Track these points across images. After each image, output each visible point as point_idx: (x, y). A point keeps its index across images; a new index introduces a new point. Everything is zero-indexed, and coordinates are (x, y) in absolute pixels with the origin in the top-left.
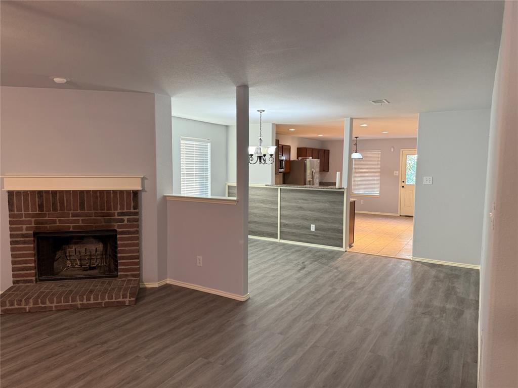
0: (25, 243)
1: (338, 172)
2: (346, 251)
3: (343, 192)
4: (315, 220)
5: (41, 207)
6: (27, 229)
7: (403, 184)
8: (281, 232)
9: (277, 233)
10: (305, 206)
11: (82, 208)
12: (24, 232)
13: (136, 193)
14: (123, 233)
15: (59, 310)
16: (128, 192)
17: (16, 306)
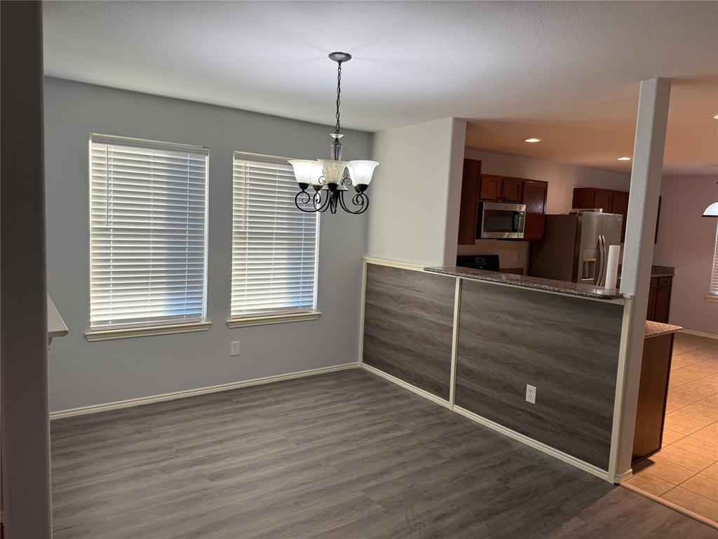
1: (611, 247)
2: (617, 485)
3: (622, 307)
4: (538, 376)
8: (457, 386)
9: (449, 388)
10: (515, 331)
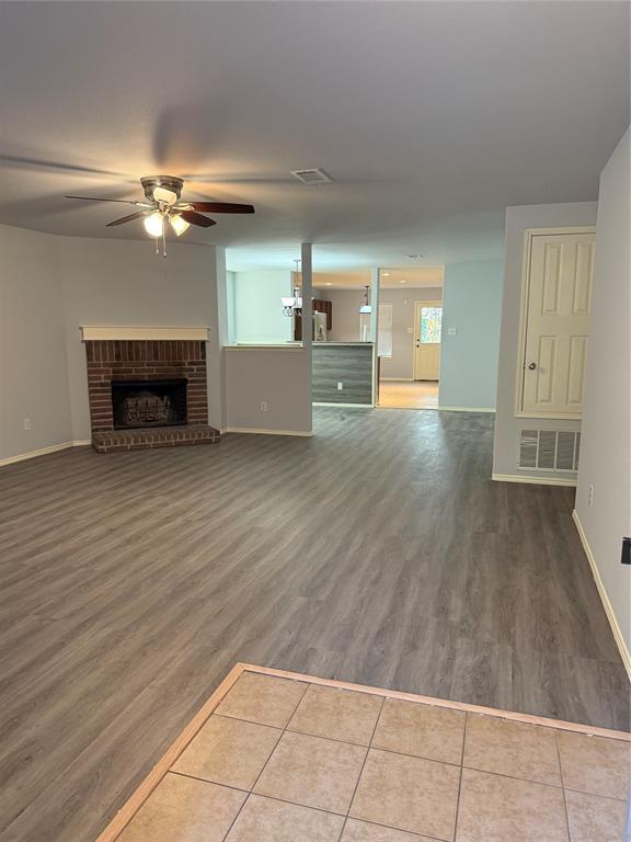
0: (103, 391)
2: (374, 407)
3: (373, 346)
4: (342, 378)
5: (118, 357)
6: (105, 378)
7: (418, 343)
10: (331, 363)
11: (156, 357)
12: (103, 381)
13: (203, 343)
14: (192, 382)
15: (156, 447)
16: (197, 342)
17: (119, 445)
